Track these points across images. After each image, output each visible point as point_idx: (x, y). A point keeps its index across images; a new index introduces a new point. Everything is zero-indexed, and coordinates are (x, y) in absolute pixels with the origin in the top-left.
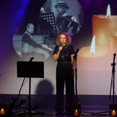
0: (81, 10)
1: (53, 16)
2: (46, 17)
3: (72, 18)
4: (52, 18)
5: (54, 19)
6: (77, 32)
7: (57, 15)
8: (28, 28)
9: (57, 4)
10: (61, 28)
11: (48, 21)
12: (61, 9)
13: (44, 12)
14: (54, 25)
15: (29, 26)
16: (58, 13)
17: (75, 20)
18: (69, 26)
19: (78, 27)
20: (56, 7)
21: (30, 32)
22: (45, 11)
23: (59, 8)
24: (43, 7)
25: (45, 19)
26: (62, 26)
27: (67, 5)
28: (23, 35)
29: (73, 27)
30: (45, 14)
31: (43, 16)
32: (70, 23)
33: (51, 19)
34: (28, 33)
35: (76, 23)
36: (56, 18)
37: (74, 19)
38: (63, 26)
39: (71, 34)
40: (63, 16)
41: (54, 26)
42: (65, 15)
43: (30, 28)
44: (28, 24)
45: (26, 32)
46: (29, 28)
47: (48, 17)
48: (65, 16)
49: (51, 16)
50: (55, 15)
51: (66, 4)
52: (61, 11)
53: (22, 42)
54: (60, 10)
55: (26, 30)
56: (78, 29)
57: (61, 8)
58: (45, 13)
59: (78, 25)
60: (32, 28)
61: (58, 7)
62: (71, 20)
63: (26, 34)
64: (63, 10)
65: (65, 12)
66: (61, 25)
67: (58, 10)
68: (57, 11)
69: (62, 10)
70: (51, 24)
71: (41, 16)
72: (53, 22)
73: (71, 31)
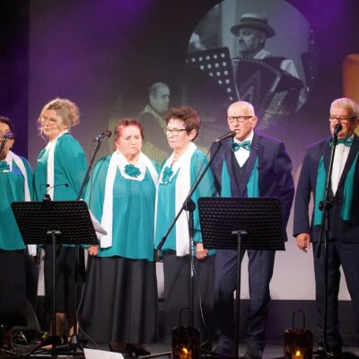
0: (310, 40)
1: (228, 59)
2: (205, 63)
3: (284, 66)
4: (224, 64)
5: (229, 68)
6: (299, 106)
7: (239, 55)
8: (151, 97)
9: (239, 23)
10: (249, 96)
11: (211, 74)
12: (251, 36)
13: (198, 46)
14: (231, 86)
15: (155, 90)
16: (241, 50)
17: (293, 72)
18: (273, 90)
19: (302, 92)
20: (235, 30)
21: (159, 109)
22: (202, 43)
23: (244, 33)
24: (197, 33)
25: (202, 67)
26: (252, 88)
27: (269, 24)
28: (140, 117)
29: (285, 93)
30: (203, 54)
31: (197, 59)
32: (278, 79)
33: (221, 69)
34: (153, 113)
35: (296, 79)
36: (234, 65)
37: (290, 67)
38: (255, 90)
39: (280, 113)
40: (255, 57)
41: (229, 90)
42: (262, 55)
43: (159, 97)
44: (151, 85)
45: (147, 110)
46: (155, 96)
47: (212, 61)
48: (262, 58)
49: (220, 60)
50: (232, 57)
51: (265, 22)
52: (251, 43)
54: (247, 39)
55: (147, 102)
56: (302, 99)
57: (249, 34)
58: (204, 49)
59: (302, 86)
60: (164, 96)
61: (241, 31)
62: (281, 71)
63: (147, 114)
64: (257, 41)
65: (261, 46)
66: (248, 87)
67: (242, 41)
68: (238, 43)
69: (253, 39)
70: (220, 82)
71: (190, 60)
72: (227, 77)
73: (279, 103)
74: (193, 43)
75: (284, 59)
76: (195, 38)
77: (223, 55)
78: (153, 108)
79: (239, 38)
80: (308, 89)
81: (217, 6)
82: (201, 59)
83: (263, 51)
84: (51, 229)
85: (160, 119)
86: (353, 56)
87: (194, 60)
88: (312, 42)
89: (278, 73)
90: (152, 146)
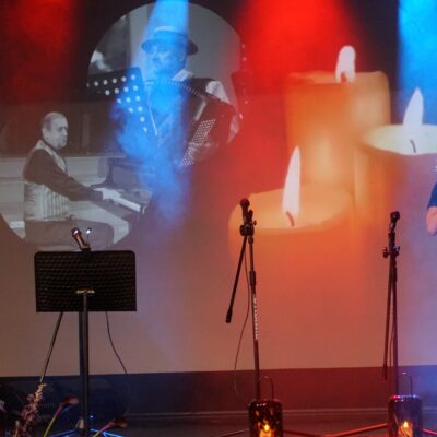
0: (242, 56)
1: (139, 82)
2: (111, 87)
3: (210, 88)
4: (136, 88)
5: (142, 92)
6: (231, 137)
7: (154, 76)
8: (44, 130)
9: (152, 38)
10: (167, 125)
11: (119, 101)
12: (168, 53)
13: (102, 66)
14: (144, 114)
15: (49, 121)
16: (156, 70)
17: (222, 95)
18: (197, 118)
19: (234, 119)
20: (147, 47)
21: (55, 145)
22: (106, 62)
23: (159, 51)
24: (100, 51)
25: (107, 93)
28: (30, 155)
29: (213, 121)
30: (108, 76)
31: (101, 83)
34: (48, 149)
35: (226, 104)
37: (218, 90)
39: (208, 145)
40: (174, 79)
41: (142, 119)
45: (39, 146)
46: (49, 129)
47: (120, 85)
48: (183, 79)
49: (130, 83)
51: (185, 36)
53: (26, 182)
54: (163, 56)
56: (234, 128)
57: (165, 51)
58: (109, 70)
60: (61, 129)
61: (155, 47)
63: (40, 150)
64: (175, 59)
65: (183, 66)
66: (167, 115)
67: (156, 60)
68: (152, 62)
69: (171, 58)
70: (131, 110)
71: (92, 84)
72: (139, 104)
73: (206, 134)
74: (95, 63)
75: (210, 80)
76: (97, 57)
77: (134, 77)
78: (46, 143)
79: (153, 56)
80: (241, 116)
81: (124, 17)
82: (105, 82)
83: (182, 71)
85: (57, 157)
86: (296, 75)
87: (96, 84)
88: (245, 59)
89: (202, 97)
90: (47, 190)
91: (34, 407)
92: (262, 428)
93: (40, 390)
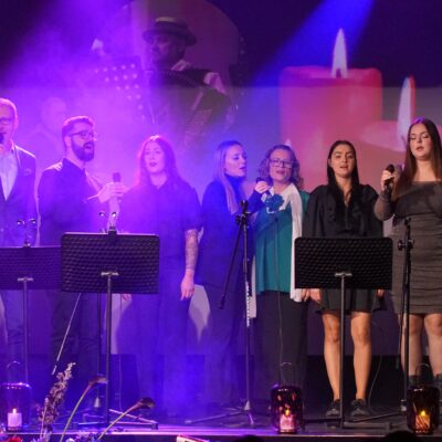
0: (239, 49)
4: (135, 76)
6: (227, 127)
7: (153, 66)
9: (152, 28)
10: (165, 114)
11: (119, 88)
12: (167, 43)
13: (102, 54)
15: (49, 105)
16: (156, 59)
17: (219, 87)
19: (230, 110)
20: (148, 36)
22: (106, 50)
25: (107, 80)
31: (101, 70)
32: (201, 95)
35: (222, 95)
36: (147, 78)
37: (215, 80)
39: (204, 134)
40: (173, 68)
41: (140, 107)
43: (53, 113)
45: (38, 129)
47: (120, 72)
48: (181, 69)
49: (129, 71)
50: (143, 67)
51: (184, 26)
52: (167, 51)
54: (162, 47)
56: (230, 119)
57: (165, 41)
61: (155, 37)
62: (204, 84)
64: (174, 50)
65: (181, 56)
66: (165, 104)
67: (156, 49)
68: (151, 52)
69: (170, 47)
70: (129, 98)
71: (92, 71)
73: (202, 123)
75: (208, 71)
76: (97, 44)
77: (133, 66)
78: (45, 127)
79: (153, 46)
80: (237, 108)
81: (125, 7)
82: (105, 70)
83: (181, 62)
84: (106, 270)
86: (290, 69)
87: (97, 71)
88: (242, 52)
89: (201, 88)
91: (63, 385)
92: (283, 412)
93: (69, 369)
